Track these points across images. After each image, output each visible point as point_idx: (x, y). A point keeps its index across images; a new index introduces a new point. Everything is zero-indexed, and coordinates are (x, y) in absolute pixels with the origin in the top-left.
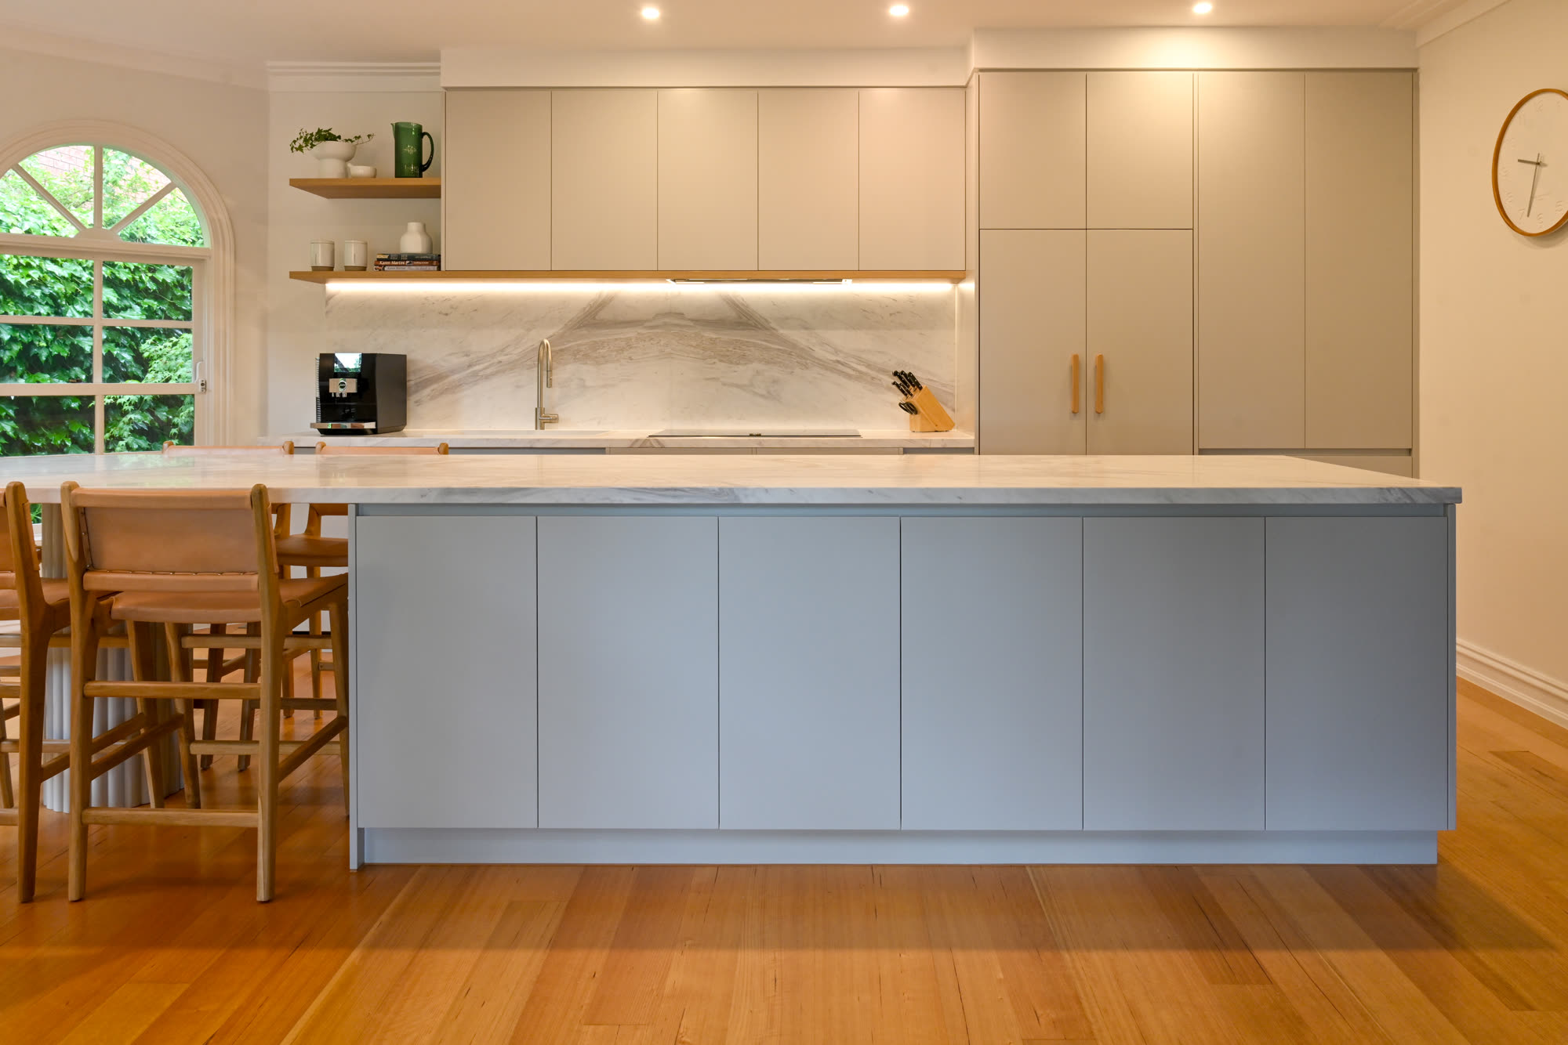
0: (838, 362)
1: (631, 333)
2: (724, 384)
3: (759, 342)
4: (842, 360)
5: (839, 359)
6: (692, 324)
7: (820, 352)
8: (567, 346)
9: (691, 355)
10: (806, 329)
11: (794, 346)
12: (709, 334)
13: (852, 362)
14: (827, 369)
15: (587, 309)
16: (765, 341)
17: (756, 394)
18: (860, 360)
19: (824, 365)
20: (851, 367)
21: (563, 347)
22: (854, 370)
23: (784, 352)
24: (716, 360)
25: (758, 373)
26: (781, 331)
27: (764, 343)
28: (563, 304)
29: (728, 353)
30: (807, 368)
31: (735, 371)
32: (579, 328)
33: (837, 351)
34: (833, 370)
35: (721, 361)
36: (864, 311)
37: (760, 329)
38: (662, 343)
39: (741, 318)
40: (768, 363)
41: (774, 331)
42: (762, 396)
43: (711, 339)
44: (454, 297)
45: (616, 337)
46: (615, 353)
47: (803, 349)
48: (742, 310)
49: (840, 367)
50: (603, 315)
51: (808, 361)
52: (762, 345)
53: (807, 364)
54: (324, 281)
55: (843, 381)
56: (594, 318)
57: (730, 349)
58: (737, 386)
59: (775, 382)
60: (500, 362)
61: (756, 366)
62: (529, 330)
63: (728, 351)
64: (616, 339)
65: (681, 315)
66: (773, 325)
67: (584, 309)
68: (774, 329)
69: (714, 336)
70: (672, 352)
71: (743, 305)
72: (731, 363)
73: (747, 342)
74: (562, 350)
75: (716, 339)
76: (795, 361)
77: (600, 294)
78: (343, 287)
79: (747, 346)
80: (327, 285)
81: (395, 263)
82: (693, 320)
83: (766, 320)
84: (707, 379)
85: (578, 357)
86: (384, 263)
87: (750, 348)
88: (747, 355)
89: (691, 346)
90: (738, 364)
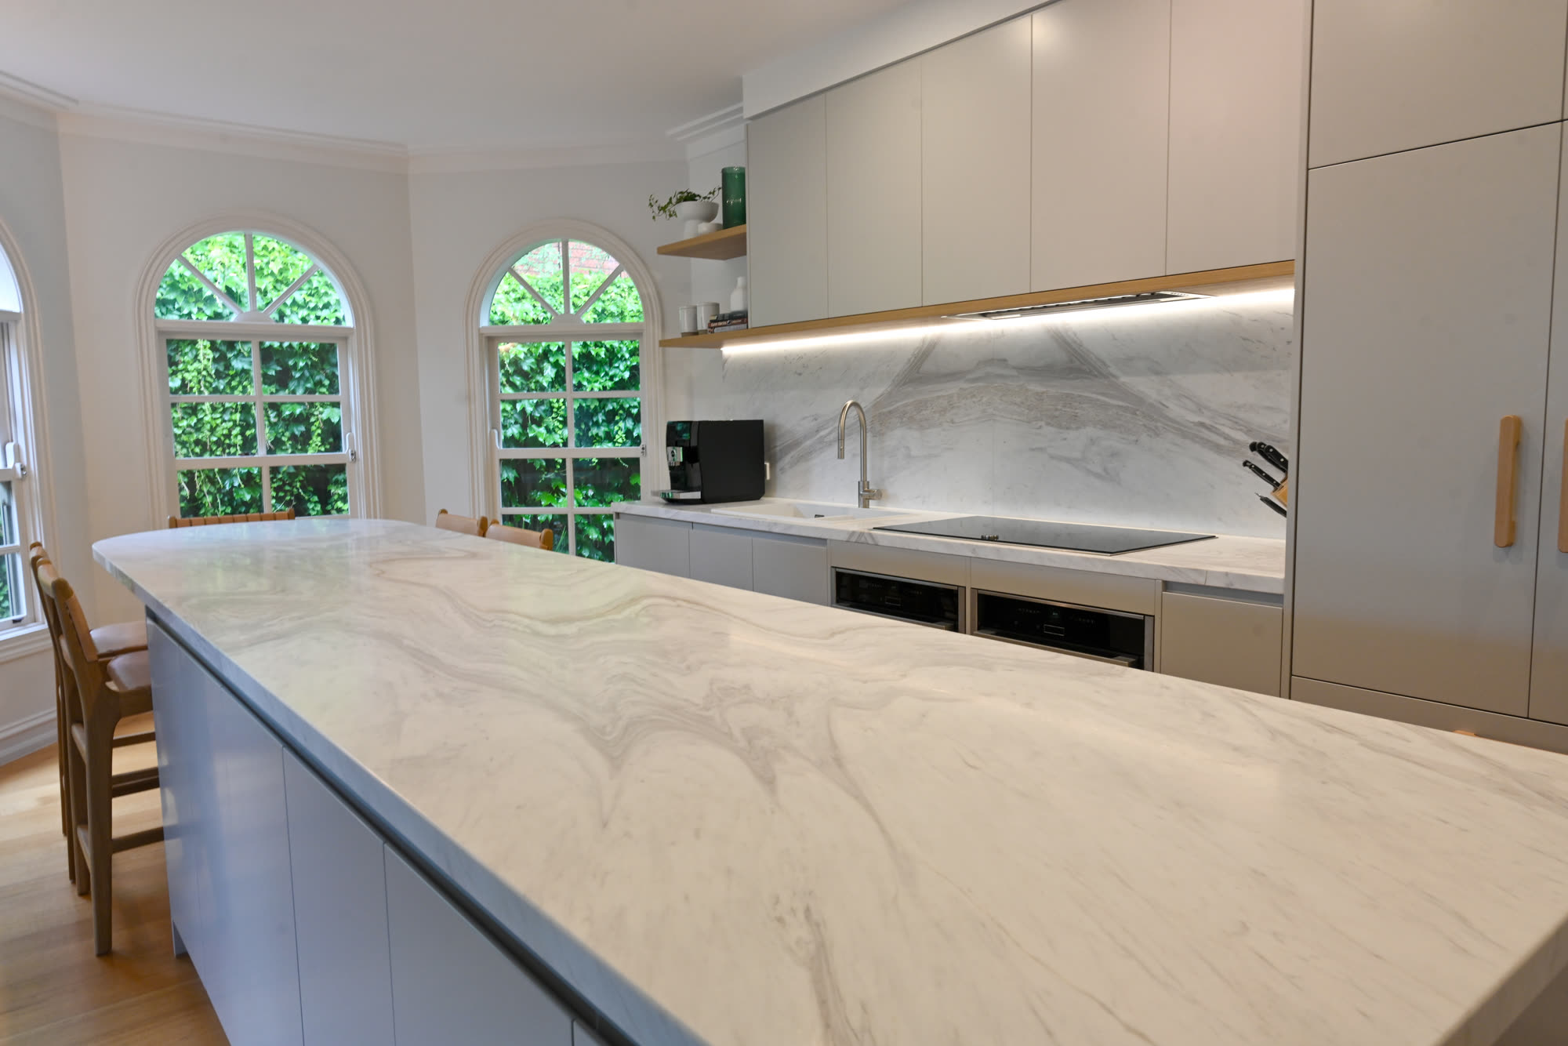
0: (1202, 425)
1: (952, 388)
2: (1052, 457)
3: (1094, 396)
4: (1207, 422)
5: (1202, 420)
6: (1015, 373)
7: (1175, 410)
8: (895, 406)
9: (1015, 417)
10: (1157, 373)
11: (1140, 400)
12: (1035, 387)
13: (1223, 425)
14: (1184, 435)
15: (912, 360)
16: (1103, 394)
17: (1089, 472)
18: (1236, 423)
19: (1183, 431)
20: (1221, 434)
21: (891, 408)
22: (1227, 437)
23: (1126, 409)
24: (1043, 423)
25: (1092, 441)
26: (1123, 379)
27: (1100, 397)
28: (888, 354)
29: (1057, 413)
30: (1157, 435)
31: (1065, 439)
32: (904, 385)
33: (1200, 408)
34: (1195, 438)
35: (1048, 424)
36: (1244, 339)
37: (1096, 376)
38: (985, 399)
39: (1071, 361)
40: (1105, 426)
41: (1113, 379)
42: (1098, 476)
43: (1037, 393)
44: (805, 354)
45: (940, 394)
46: (937, 415)
47: (1151, 405)
48: (1074, 349)
49: (1206, 434)
50: (928, 367)
51: (1159, 424)
52: (1098, 400)
53: (1157, 427)
54: (720, 345)
55: (1210, 456)
56: (918, 372)
57: (1059, 407)
58: (1068, 460)
59: (1114, 454)
61: (1090, 431)
62: (862, 389)
63: (1056, 410)
64: (939, 397)
65: (1002, 361)
66: (1113, 370)
67: (909, 360)
68: (1114, 376)
69: (1039, 389)
70: (994, 412)
71: (1075, 342)
72: (1060, 426)
73: (1080, 396)
74: (890, 412)
75: (1043, 393)
76: (1141, 423)
77: (924, 341)
78: (732, 351)
79: (1080, 403)
80: (722, 349)
81: (720, 324)
82: (1014, 368)
83: (1104, 363)
84: (1033, 450)
85: (904, 419)
86: (713, 325)
87: (1084, 406)
88: (1079, 415)
89: (1015, 404)
90: (1068, 428)
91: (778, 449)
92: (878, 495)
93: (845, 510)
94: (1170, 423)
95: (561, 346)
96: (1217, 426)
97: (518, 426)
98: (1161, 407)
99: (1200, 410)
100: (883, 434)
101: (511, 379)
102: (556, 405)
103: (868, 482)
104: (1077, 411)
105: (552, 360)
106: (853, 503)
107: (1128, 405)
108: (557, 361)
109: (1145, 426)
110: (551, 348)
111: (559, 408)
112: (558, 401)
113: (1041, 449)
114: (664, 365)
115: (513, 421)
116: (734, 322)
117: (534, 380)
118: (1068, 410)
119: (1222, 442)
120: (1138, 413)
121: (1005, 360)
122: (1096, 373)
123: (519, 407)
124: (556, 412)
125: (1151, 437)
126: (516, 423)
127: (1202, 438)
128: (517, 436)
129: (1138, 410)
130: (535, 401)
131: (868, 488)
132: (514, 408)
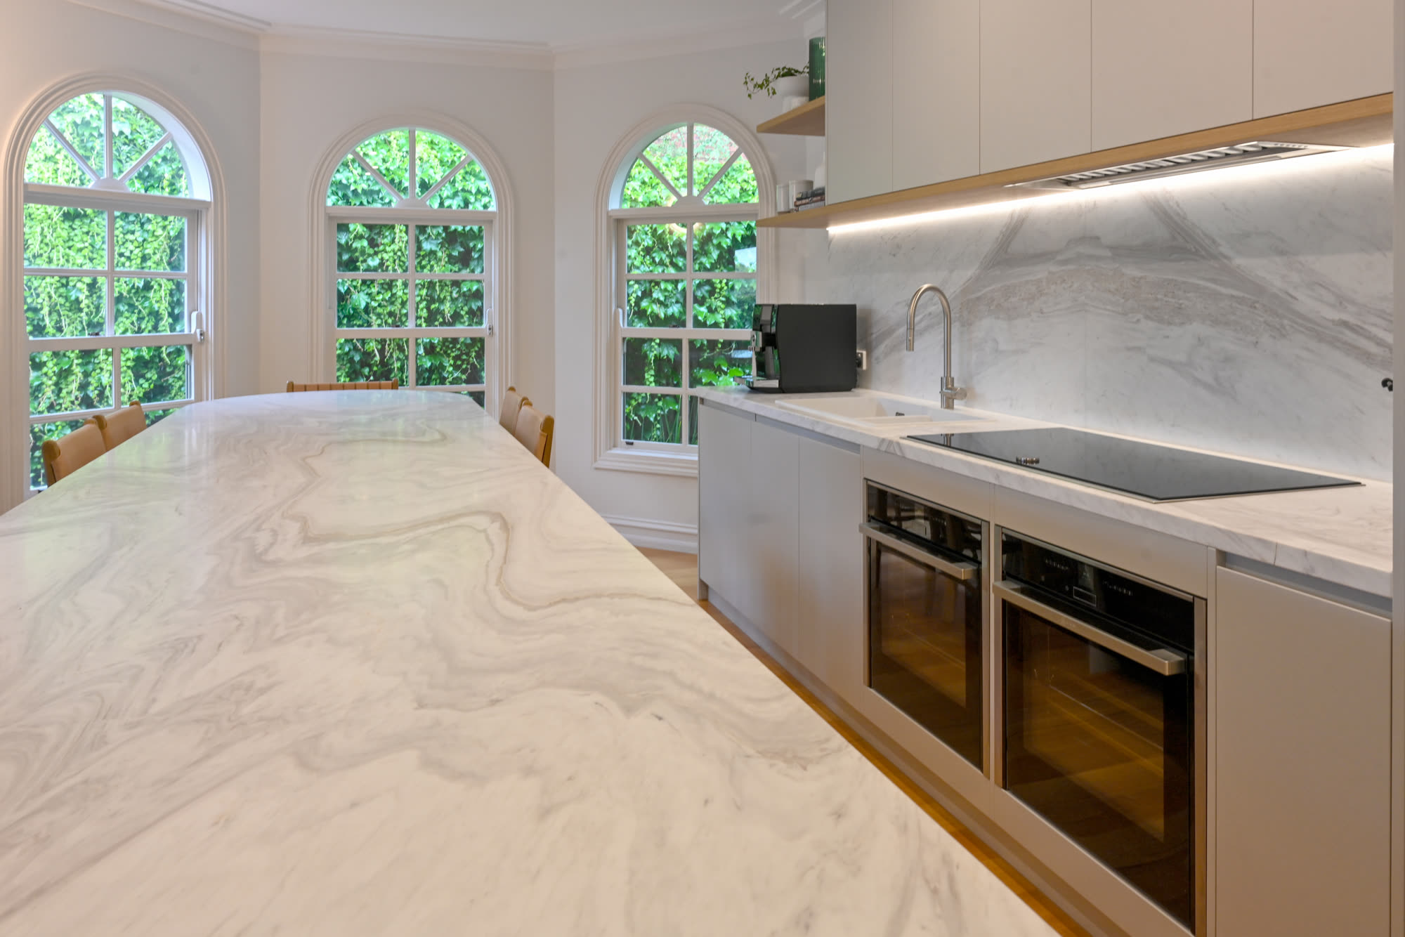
0: (1345, 324)
1: (1040, 272)
2: (1152, 359)
3: (1202, 283)
4: (1352, 320)
5: (1345, 317)
6: (1108, 253)
7: (1307, 303)
8: (983, 292)
9: (1109, 307)
10: (1282, 253)
11: (1260, 289)
12: (1132, 271)
13: (1375, 325)
14: (1320, 337)
15: (1000, 240)
16: (1214, 281)
17: (1197, 381)
19: (1318, 332)
20: (1371, 337)
21: (979, 294)
22: (1380, 343)
23: (1242, 300)
24: (1139, 316)
25: (1200, 341)
26: (1239, 261)
27: (1213, 286)
28: (975, 231)
29: (1157, 304)
30: (1284, 336)
31: (1168, 337)
32: (992, 267)
33: (1342, 300)
34: (1334, 342)
35: (1147, 317)
37: (1204, 257)
38: (1076, 285)
39: (1174, 238)
40: (1216, 322)
41: (1225, 261)
42: (1207, 386)
43: (1134, 279)
44: (899, 234)
45: (1028, 278)
46: (1025, 303)
47: (1275, 296)
48: (1177, 224)
49: (1349, 336)
50: (1016, 246)
51: (1286, 322)
52: (1207, 288)
53: (1283, 326)
54: (825, 225)
56: (1006, 253)
57: (1159, 296)
58: (1170, 364)
59: (1228, 359)
60: (930, 314)
61: (1197, 328)
62: (951, 272)
63: (1157, 300)
64: (1027, 282)
65: (1095, 240)
66: (1224, 249)
67: (997, 239)
68: (1226, 257)
69: (1137, 273)
70: (1086, 301)
71: (1178, 214)
72: (1161, 321)
73: (1184, 283)
74: (978, 299)
75: (1141, 278)
76: (1262, 319)
77: (1012, 216)
78: (836, 230)
79: (1185, 292)
80: (827, 229)
81: (804, 201)
82: (1111, 248)
83: (1214, 242)
84: (1129, 349)
85: (992, 308)
86: (799, 203)
87: (1189, 295)
88: (1183, 306)
89: (1110, 291)
90: (1170, 323)
91: (874, 336)
92: (963, 394)
93: (924, 409)
94: (1300, 321)
95: (724, 229)
96: (1366, 327)
97: (679, 305)
98: (1289, 298)
99: (1341, 303)
100: (970, 324)
101: (674, 260)
102: (719, 286)
103: (953, 379)
104: (1181, 302)
105: (715, 242)
106: (935, 402)
107: (1246, 296)
108: (720, 243)
109: (1265, 322)
110: (714, 231)
111: (721, 289)
112: (721, 282)
113: (1139, 349)
114: (777, 246)
115: (674, 300)
116: (815, 199)
117: (698, 262)
118: (1170, 300)
119: (1373, 348)
120: (1257, 305)
121: (1098, 238)
122: (1203, 253)
123: (680, 286)
124: (719, 293)
125: (1274, 338)
126: (677, 302)
127: (1345, 343)
128: (677, 315)
129: (1257, 302)
130: (697, 282)
131: (953, 385)
132: (676, 286)
